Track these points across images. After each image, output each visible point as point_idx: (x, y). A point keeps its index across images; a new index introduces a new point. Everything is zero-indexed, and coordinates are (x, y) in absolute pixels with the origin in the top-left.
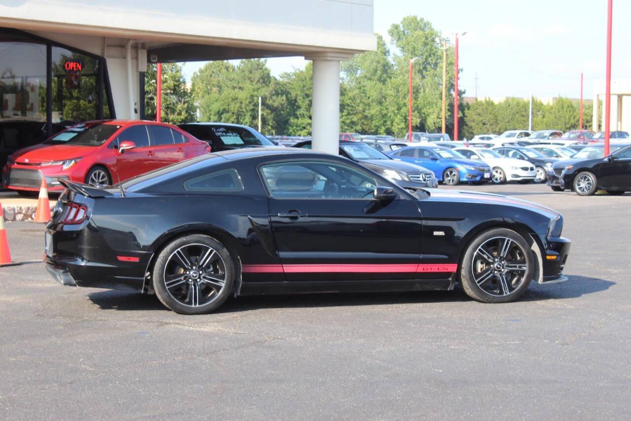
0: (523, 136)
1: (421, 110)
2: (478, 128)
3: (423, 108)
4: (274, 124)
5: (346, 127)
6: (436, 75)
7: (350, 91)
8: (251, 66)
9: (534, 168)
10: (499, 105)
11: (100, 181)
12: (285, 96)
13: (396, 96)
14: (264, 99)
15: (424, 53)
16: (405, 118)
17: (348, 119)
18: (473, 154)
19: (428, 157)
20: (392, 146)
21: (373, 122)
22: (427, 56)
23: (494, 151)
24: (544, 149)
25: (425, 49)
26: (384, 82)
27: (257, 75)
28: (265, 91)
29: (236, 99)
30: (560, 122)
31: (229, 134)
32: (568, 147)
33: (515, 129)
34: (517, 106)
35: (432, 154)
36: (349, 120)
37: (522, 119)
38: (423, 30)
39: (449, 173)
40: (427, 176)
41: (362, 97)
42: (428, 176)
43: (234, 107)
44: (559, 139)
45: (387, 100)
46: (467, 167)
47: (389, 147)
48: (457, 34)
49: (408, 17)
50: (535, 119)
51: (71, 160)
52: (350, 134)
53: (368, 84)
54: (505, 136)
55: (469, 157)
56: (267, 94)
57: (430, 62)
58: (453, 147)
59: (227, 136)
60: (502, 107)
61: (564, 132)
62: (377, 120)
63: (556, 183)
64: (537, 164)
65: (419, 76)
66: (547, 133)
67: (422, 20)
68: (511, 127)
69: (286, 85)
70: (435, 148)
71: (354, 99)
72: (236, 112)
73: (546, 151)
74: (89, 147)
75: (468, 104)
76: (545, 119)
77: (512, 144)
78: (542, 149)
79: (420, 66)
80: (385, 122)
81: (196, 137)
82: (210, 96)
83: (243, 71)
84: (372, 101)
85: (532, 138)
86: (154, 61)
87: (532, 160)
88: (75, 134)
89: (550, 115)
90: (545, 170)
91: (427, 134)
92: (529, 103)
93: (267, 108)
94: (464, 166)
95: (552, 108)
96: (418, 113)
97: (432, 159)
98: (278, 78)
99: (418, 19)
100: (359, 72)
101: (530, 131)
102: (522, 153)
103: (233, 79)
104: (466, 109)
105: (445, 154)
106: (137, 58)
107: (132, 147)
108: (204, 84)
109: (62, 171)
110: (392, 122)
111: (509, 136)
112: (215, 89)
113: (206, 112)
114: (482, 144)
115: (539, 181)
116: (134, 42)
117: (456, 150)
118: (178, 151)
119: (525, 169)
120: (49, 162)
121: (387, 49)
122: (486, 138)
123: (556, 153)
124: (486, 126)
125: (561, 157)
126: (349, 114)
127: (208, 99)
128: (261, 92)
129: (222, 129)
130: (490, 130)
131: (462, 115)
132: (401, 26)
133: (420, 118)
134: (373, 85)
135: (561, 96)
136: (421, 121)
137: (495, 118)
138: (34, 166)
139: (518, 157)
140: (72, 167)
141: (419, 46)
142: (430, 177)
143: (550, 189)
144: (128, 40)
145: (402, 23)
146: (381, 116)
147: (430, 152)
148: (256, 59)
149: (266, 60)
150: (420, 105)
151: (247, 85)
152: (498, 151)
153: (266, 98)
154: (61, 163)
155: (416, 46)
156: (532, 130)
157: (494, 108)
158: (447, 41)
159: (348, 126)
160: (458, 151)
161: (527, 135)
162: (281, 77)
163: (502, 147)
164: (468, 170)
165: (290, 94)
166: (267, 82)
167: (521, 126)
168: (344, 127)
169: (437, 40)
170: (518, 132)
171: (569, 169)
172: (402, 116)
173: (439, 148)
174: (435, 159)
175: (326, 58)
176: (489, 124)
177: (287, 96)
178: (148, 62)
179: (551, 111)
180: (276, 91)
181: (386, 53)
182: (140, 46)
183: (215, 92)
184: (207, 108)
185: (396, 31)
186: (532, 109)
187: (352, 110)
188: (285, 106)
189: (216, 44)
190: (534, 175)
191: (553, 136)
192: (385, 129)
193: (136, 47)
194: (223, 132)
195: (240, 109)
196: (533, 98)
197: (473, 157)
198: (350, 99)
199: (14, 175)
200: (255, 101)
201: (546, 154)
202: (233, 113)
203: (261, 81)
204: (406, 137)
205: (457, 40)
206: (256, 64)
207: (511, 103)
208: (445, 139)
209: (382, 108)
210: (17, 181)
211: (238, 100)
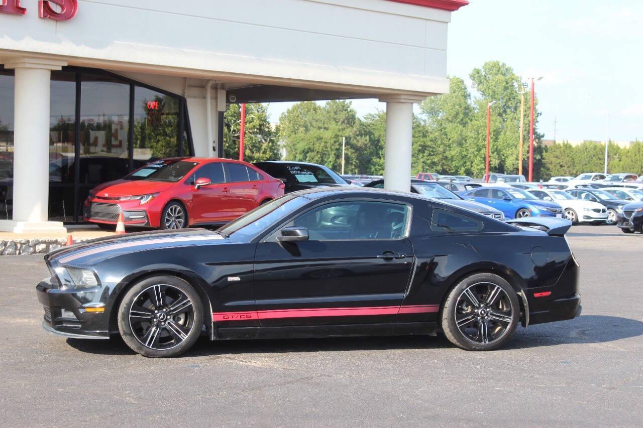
0: (598, 178)
1: (500, 151)
2: (555, 170)
3: (503, 150)
4: (357, 163)
5: (428, 167)
6: (515, 118)
7: (431, 133)
8: (337, 107)
9: (606, 210)
10: (576, 148)
11: (176, 216)
12: (368, 136)
13: (477, 139)
14: (348, 139)
15: (504, 97)
16: (484, 159)
17: (428, 160)
18: (546, 195)
19: (501, 198)
20: (467, 187)
21: (454, 163)
22: (506, 100)
23: (566, 193)
24: (617, 192)
25: (505, 93)
26: (464, 124)
27: (342, 116)
28: (349, 132)
29: (322, 139)
30: (636, 166)
31: (304, 173)
32: (640, 190)
33: (592, 172)
34: (594, 150)
35: (506, 195)
36: (430, 161)
37: (599, 161)
38: (504, 75)
39: (521, 213)
40: (496, 216)
41: (442, 139)
42: (498, 216)
43: (319, 147)
44: (633, 183)
45: (467, 141)
46: (540, 208)
47: (464, 187)
48: (533, 79)
49: (490, 62)
50: (611, 162)
51: (149, 195)
52: (430, 173)
53: (449, 127)
54: (581, 178)
55: (542, 198)
56: (351, 134)
57: (510, 106)
58: (527, 188)
59: (302, 174)
60: (579, 149)
61: (639, 175)
62: (458, 161)
63: (626, 225)
64: (609, 206)
65: (499, 119)
66: (622, 176)
67: (504, 65)
68: (589, 169)
69: (369, 126)
70: (509, 189)
71: (436, 140)
72: (320, 151)
73: (619, 193)
74: (166, 183)
75: (546, 146)
76: (621, 163)
77: (585, 186)
78: (615, 192)
79: (500, 109)
80: (465, 162)
81: (271, 175)
82: (297, 135)
83: (328, 112)
84: (453, 142)
85: (607, 181)
86: (232, 101)
87: (604, 203)
88: (154, 170)
89: (626, 159)
90: (617, 212)
91: (505, 175)
92: (605, 147)
93: (351, 148)
94: (537, 207)
95: (629, 152)
96: (497, 154)
97: (505, 199)
98: (362, 119)
99: (501, 64)
100: (440, 114)
101: (605, 174)
102: (594, 195)
103: (318, 119)
104: (544, 151)
105: (518, 195)
106: (216, 98)
107: (208, 183)
108: (291, 124)
109: (140, 205)
110: (472, 163)
111: (583, 178)
112: (302, 129)
113: (292, 151)
114: (556, 185)
115: (611, 223)
116: (214, 82)
117: (529, 191)
118: (253, 188)
119: (597, 211)
120: (128, 197)
121: (468, 93)
122: (562, 180)
123: (628, 196)
124: (563, 168)
125: (633, 199)
126: (430, 155)
127: (295, 138)
128: (346, 133)
129: (297, 168)
130: (568, 173)
131: (540, 158)
132: (482, 70)
133: (499, 160)
134: (454, 127)
135: (638, 140)
136: (500, 163)
137: (572, 160)
138: (112, 201)
139: (591, 199)
140: (149, 201)
141: (500, 89)
142: (500, 217)
143: (620, 231)
144: (208, 81)
145: (483, 67)
146: (461, 157)
147: (503, 192)
148: (341, 101)
149: (351, 102)
150: (499, 147)
151: (333, 126)
152: (570, 193)
153: (350, 138)
154: (140, 197)
155: (496, 90)
156: (608, 173)
157: (572, 151)
158: (525, 85)
159: (429, 166)
160: (531, 192)
161: (602, 177)
162: (365, 118)
163: (575, 188)
164: (540, 210)
165: (373, 134)
166: (351, 123)
167: (598, 168)
168: (425, 167)
169: (516, 84)
170: (593, 174)
171: (638, 212)
172: (481, 158)
173: (513, 189)
174: (509, 200)
175: (398, 100)
176: (566, 166)
177: (370, 137)
178: (227, 102)
179: (627, 155)
180: (360, 131)
181: (466, 96)
182: (219, 87)
183: (302, 132)
184: (292, 148)
185: (477, 75)
186: (608, 153)
187: (432, 151)
188: (368, 146)
189: (292, 85)
190: (606, 217)
191: (628, 180)
192: (464, 169)
193: (215, 88)
194: (298, 170)
195: (324, 149)
196: (610, 142)
197: (545, 198)
198: (431, 141)
199: (95, 208)
200: (340, 141)
201: (618, 197)
202: (318, 152)
203: (346, 122)
204: (484, 178)
205: (533, 85)
206: (341, 106)
207: (588, 147)
208: (521, 181)
209: (462, 149)
210: (98, 214)
211: (323, 140)
